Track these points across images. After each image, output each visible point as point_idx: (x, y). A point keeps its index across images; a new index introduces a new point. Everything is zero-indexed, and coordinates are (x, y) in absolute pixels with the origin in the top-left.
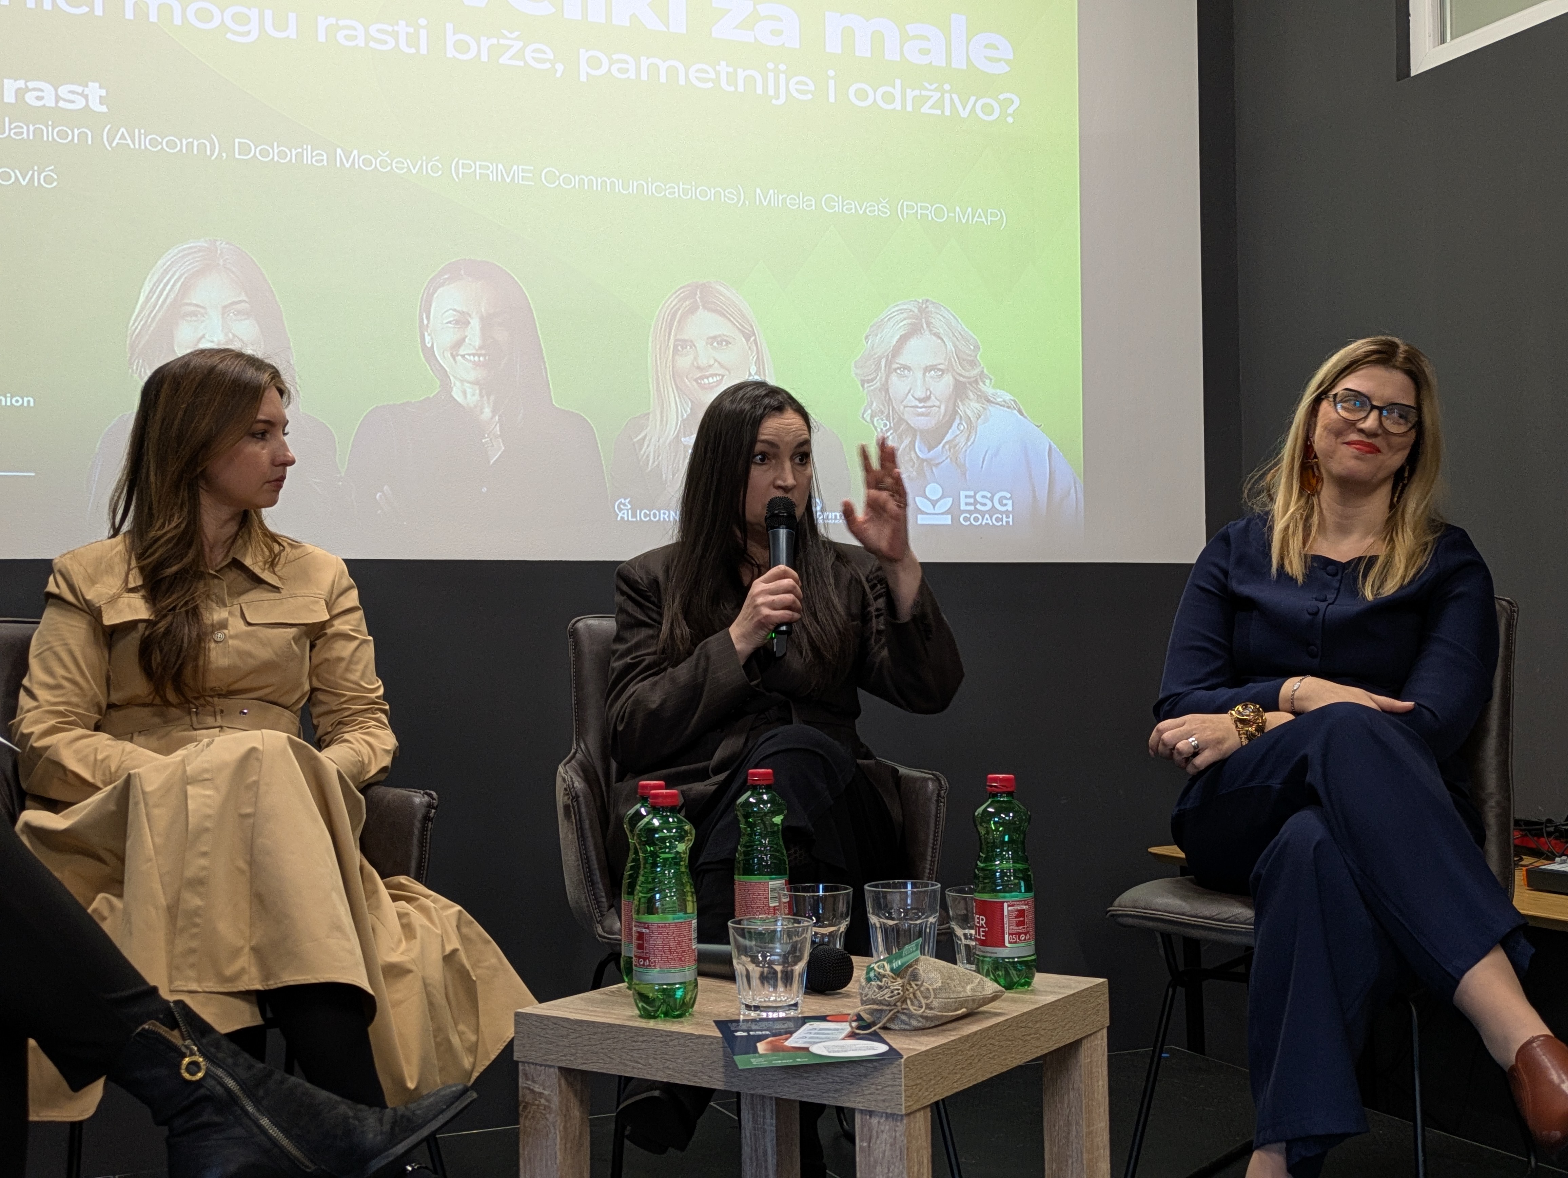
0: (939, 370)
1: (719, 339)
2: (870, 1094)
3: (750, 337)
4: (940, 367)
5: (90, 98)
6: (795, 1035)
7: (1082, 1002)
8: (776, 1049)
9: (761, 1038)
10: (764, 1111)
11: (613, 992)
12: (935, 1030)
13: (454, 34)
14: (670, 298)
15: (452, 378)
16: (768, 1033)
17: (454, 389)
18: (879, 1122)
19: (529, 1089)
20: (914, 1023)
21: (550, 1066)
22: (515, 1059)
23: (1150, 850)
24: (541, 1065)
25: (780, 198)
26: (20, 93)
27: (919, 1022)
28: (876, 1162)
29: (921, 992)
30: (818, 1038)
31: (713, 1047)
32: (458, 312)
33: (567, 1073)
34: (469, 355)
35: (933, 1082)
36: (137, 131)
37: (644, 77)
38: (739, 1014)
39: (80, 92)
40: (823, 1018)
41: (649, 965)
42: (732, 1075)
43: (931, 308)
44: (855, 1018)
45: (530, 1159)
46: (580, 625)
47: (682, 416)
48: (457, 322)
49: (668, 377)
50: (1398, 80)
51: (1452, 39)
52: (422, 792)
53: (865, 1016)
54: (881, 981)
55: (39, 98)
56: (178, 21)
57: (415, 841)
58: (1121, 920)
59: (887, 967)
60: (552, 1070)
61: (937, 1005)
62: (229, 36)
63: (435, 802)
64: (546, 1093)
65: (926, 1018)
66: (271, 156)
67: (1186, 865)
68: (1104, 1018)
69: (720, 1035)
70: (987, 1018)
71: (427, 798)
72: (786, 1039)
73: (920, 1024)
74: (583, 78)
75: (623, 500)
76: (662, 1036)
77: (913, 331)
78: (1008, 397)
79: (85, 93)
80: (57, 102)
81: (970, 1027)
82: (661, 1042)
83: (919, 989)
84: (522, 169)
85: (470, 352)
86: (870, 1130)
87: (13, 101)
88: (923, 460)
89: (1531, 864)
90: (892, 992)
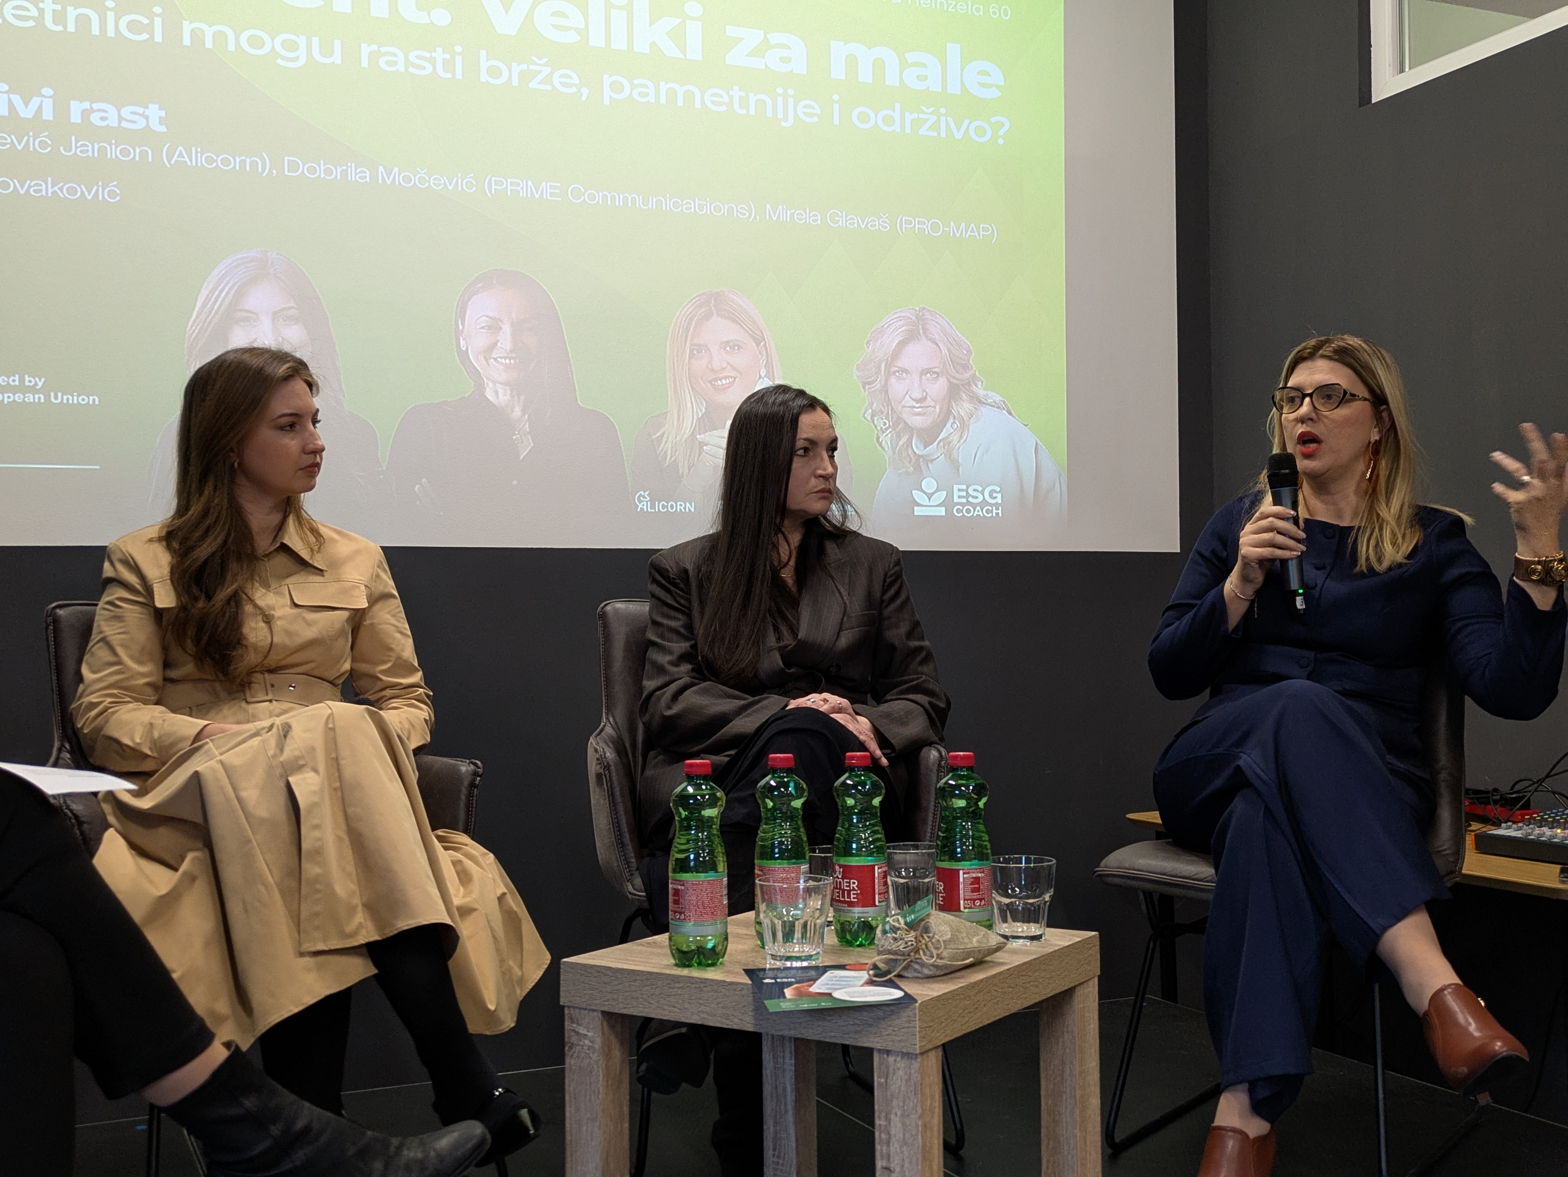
0: (935, 373)
1: (731, 344)
2: (888, 1035)
3: (761, 342)
4: (936, 370)
5: (150, 119)
6: (818, 982)
7: (1076, 953)
8: (800, 994)
9: (789, 984)
10: (784, 1052)
11: (649, 943)
12: (945, 977)
13: (487, 60)
14: (687, 305)
15: (485, 379)
16: (793, 980)
17: (488, 389)
18: (895, 1061)
19: (574, 1031)
20: (926, 971)
21: (594, 1011)
22: (561, 1003)
23: (1127, 816)
24: (585, 1009)
25: (789, 213)
26: (86, 114)
27: (930, 970)
28: (892, 1095)
29: (932, 943)
30: (840, 985)
31: (743, 992)
32: (491, 318)
33: (608, 1016)
34: (500, 357)
35: (943, 1025)
36: (193, 149)
37: (663, 101)
38: (766, 964)
39: (141, 113)
40: (842, 967)
41: (685, 919)
42: (761, 1018)
43: (928, 315)
44: (871, 967)
45: (575, 1094)
46: (608, 608)
47: (698, 415)
48: (490, 327)
49: (684, 379)
50: (1360, 106)
51: (1410, 69)
52: (468, 761)
53: (881, 965)
54: (896, 934)
55: (103, 119)
56: (231, 47)
57: (462, 805)
58: (1110, 880)
59: (902, 921)
60: (595, 1014)
61: (947, 955)
62: (279, 61)
63: (480, 771)
64: (590, 1034)
65: (937, 967)
66: (318, 174)
67: (1163, 830)
68: (1095, 968)
69: (750, 982)
70: (992, 967)
71: (472, 767)
72: (811, 986)
73: (931, 973)
74: (607, 102)
75: (642, 493)
76: (696, 983)
77: (911, 337)
78: (998, 398)
79: (146, 114)
80: (120, 122)
81: (976, 975)
82: (696, 988)
83: (930, 941)
84: (550, 186)
85: (502, 355)
86: (887, 1067)
87: (79, 121)
88: (919, 456)
89: (1478, 829)
90: (906, 943)
